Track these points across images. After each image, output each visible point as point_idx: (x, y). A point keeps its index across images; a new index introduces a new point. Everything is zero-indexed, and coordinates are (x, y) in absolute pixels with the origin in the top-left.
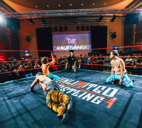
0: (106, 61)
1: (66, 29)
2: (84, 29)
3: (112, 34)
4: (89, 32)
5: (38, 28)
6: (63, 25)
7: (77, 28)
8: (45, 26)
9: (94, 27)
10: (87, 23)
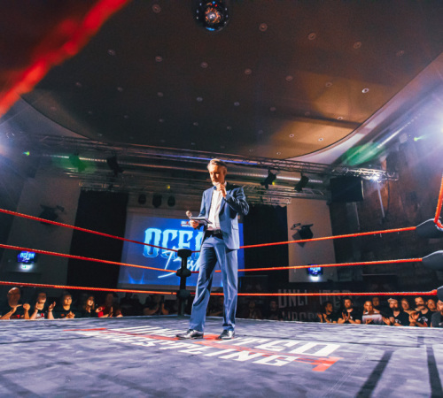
1: (172, 202)
3: (299, 228)
5: (87, 190)
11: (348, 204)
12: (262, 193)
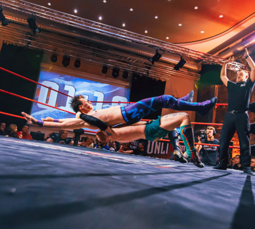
0: (155, 153)
1: (77, 64)
2: (118, 75)
4: (128, 84)
5: (8, 43)
6: (73, 54)
7: (103, 70)
8: (29, 43)
9: (139, 76)
10: (125, 64)
11: (212, 86)
12: (149, 68)
